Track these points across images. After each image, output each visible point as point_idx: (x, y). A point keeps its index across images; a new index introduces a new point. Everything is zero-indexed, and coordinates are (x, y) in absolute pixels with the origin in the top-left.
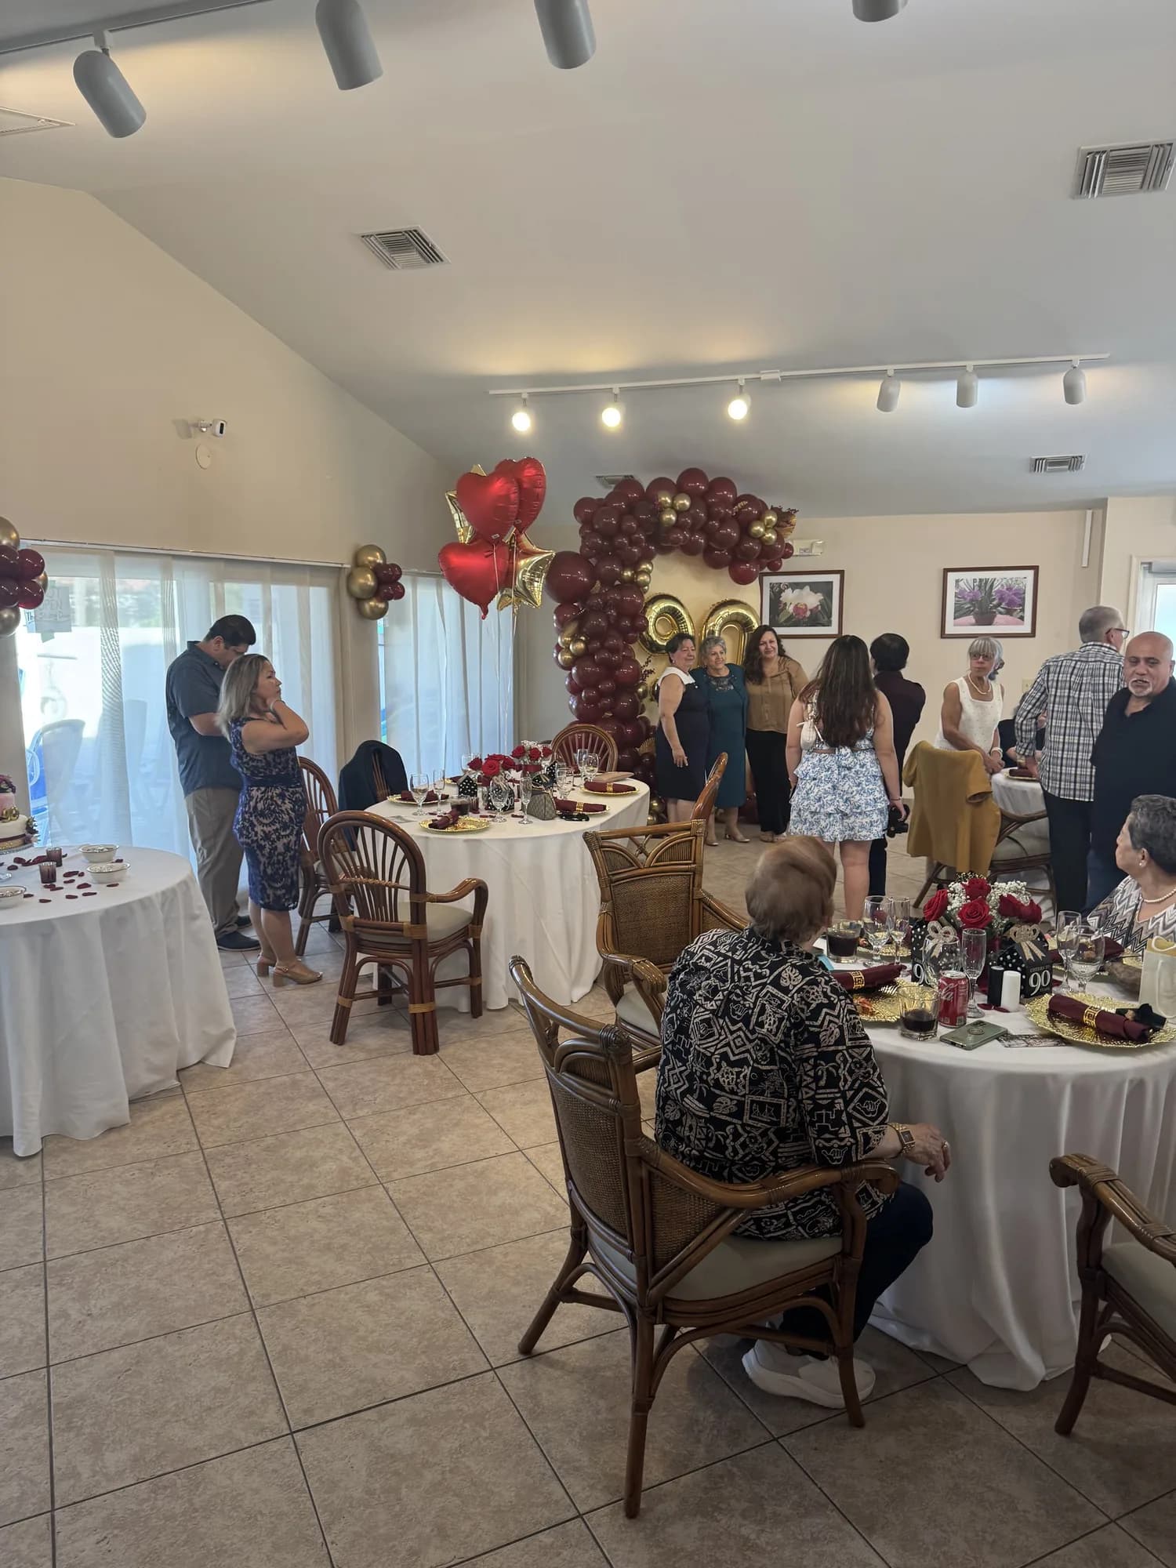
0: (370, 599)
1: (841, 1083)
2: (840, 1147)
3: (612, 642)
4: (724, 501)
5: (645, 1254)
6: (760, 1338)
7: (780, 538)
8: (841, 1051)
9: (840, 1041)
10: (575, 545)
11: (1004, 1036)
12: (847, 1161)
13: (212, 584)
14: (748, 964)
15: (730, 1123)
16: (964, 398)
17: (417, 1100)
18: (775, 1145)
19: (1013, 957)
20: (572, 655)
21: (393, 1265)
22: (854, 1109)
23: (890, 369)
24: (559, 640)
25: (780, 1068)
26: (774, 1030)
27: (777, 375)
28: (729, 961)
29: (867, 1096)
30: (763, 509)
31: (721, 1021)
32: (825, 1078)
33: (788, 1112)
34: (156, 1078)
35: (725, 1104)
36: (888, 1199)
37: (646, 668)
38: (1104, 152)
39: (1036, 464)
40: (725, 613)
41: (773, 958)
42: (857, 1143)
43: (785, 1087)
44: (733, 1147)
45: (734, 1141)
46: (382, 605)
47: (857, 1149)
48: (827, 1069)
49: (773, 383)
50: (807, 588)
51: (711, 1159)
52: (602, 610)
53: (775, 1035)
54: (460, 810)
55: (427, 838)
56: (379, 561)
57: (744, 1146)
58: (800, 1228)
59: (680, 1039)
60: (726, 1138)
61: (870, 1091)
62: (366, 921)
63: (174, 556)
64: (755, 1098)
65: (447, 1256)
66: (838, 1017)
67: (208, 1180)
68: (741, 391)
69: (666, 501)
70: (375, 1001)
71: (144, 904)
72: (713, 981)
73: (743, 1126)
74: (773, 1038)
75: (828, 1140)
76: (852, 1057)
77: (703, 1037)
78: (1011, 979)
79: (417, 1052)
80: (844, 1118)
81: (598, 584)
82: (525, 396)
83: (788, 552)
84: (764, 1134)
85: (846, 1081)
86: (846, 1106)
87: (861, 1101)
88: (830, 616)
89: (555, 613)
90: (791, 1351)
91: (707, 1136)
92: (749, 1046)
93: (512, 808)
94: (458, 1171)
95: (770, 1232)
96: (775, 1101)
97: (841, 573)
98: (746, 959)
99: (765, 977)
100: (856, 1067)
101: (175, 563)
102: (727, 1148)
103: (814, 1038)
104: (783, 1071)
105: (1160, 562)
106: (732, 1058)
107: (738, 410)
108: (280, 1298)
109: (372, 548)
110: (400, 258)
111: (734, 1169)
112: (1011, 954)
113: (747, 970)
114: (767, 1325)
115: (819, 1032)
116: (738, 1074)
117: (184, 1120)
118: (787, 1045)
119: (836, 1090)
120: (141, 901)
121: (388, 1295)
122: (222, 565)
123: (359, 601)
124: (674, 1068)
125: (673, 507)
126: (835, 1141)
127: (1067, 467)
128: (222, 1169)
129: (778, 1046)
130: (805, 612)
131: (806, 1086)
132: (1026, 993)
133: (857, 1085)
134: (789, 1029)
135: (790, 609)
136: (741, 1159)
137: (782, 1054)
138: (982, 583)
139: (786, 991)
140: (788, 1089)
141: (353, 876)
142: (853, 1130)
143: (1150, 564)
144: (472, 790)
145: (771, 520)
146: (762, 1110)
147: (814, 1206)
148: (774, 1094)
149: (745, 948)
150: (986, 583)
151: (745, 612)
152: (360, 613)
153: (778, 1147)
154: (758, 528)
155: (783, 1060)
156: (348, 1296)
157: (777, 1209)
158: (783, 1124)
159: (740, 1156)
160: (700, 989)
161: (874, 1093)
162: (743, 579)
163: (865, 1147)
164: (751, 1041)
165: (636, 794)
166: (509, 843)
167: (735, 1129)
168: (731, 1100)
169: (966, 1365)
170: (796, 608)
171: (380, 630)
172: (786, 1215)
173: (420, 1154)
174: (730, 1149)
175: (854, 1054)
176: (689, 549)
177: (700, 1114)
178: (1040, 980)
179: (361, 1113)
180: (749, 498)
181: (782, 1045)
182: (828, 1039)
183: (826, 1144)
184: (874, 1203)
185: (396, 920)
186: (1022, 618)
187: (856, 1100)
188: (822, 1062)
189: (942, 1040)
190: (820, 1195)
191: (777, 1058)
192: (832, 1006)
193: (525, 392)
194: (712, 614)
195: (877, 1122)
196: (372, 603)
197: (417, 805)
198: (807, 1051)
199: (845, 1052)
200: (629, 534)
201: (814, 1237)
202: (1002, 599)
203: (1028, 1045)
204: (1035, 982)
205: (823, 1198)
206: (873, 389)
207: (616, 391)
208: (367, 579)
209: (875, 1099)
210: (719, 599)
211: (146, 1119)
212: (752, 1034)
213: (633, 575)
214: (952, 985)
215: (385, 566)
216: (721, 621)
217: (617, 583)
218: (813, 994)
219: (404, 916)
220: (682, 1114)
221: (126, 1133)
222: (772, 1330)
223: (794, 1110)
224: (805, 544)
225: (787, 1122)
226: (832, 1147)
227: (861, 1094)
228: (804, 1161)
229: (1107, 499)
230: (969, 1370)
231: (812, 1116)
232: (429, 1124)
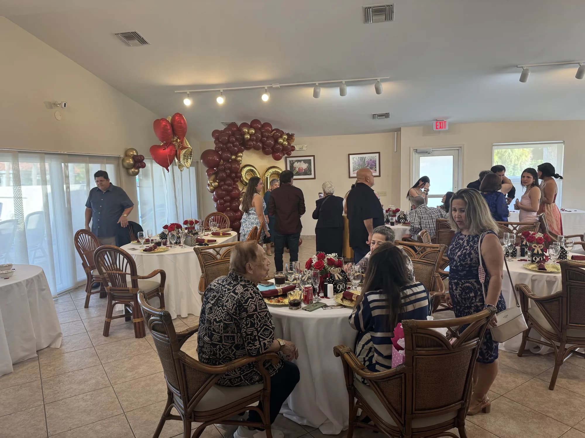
0: (132, 168)
1: (256, 325)
2: (255, 349)
3: (228, 182)
4: (268, 131)
5: (185, 396)
6: (240, 425)
7: (289, 144)
8: (256, 314)
9: (255, 310)
10: (213, 147)
11: (325, 306)
12: (258, 353)
13: (63, 164)
14: (227, 286)
15: (218, 345)
16: (342, 93)
17: (133, 354)
18: (234, 352)
19: (332, 279)
20: (213, 187)
21: (110, 415)
22: (261, 334)
23: (317, 83)
24: (208, 182)
25: (234, 323)
26: (231, 308)
27: (278, 86)
28: (221, 286)
29: (266, 329)
30: (282, 133)
31: (215, 307)
32: (250, 324)
33: (237, 338)
34: (27, 353)
35: (216, 336)
36: (280, 368)
37: (242, 191)
38: (371, 8)
39: (374, 116)
40: (271, 171)
41: (235, 283)
42: (261, 347)
43: (236, 329)
44: (219, 353)
45: (219, 351)
46: (137, 171)
47: (261, 349)
48: (251, 321)
49: (277, 88)
50: (303, 162)
51: (213, 359)
52: (224, 170)
53: (231, 310)
54: (158, 244)
55: (142, 255)
56: (135, 154)
57: (223, 353)
58: (246, 381)
59: (203, 315)
60: (216, 350)
61: (267, 327)
62: (115, 288)
63: (46, 153)
64: (225, 334)
65: (132, 410)
66: (255, 302)
67: (41, 390)
68: (266, 91)
69: (246, 131)
70: (124, 319)
71: (18, 284)
72: (215, 294)
73: (223, 345)
74: (231, 311)
75: (251, 347)
76: (260, 315)
77: (209, 314)
78: (330, 287)
79: (137, 337)
80: (257, 338)
81: (222, 161)
82: (188, 93)
83: (293, 149)
84: (230, 348)
85: (258, 324)
86: (258, 334)
87: (263, 331)
88: (311, 171)
89: (206, 172)
90: (250, 428)
91: (211, 350)
92: (222, 315)
93: (180, 243)
94: (143, 379)
95: (235, 384)
96: (233, 335)
97: (314, 156)
98: (226, 284)
99: (231, 290)
100: (262, 319)
101: (46, 156)
102: (217, 354)
103: (246, 310)
104: (236, 324)
105: (420, 149)
106: (218, 320)
107: (265, 98)
108: (60, 431)
109: (133, 149)
110: (131, 42)
111: (220, 361)
112: (331, 278)
113: (225, 288)
114: (242, 420)
115: (248, 308)
116: (219, 325)
117: (37, 369)
118: (236, 314)
119: (254, 328)
120: (17, 284)
121: (104, 426)
122: (67, 156)
123: (127, 169)
124: (201, 327)
125: (248, 133)
126: (253, 347)
127: (384, 117)
128: (48, 386)
129: (233, 314)
130: (302, 170)
131: (243, 328)
132: (336, 291)
133: (262, 326)
134: (236, 307)
135: (297, 169)
136: (222, 358)
137: (235, 317)
138: (362, 159)
139: (237, 294)
140: (237, 330)
141: (113, 271)
142: (260, 342)
143: (417, 150)
144: (165, 237)
145: (285, 138)
146: (228, 339)
147: (251, 372)
148: (232, 332)
149: (226, 281)
150: (363, 159)
151: (279, 171)
152: (128, 174)
153: (236, 352)
154: (281, 140)
155: (235, 319)
156: (88, 428)
157: (237, 375)
158: (236, 343)
159: (222, 356)
160: (210, 297)
161: (268, 328)
162: (277, 159)
163: (264, 348)
164: (223, 313)
165: (231, 236)
166: (175, 255)
167: (220, 347)
168: (218, 335)
169: (318, 428)
170: (299, 168)
171: (137, 180)
172: (240, 377)
173: (130, 374)
174: (218, 354)
175: (261, 314)
176: (256, 148)
177: (208, 342)
178: (341, 287)
179: (109, 361)
180: (277, 130)
181: (234, 314)
182: (251, 310)
183: (250, 348)
184: (275, 369)
185: (126, 287)
186: (376, 170)
187: (261, 331)
188: (249, 319)
189: (303, 309)
190: (253, 368)
191: (233, 319)
192: (253, 298)
193: (188, 92)
194: (266, 172)
195: (269, 338)
196: (133, 170)
197: (141, 244)
198: (243, 315)
199: (257, 314)
200: (233, 143)
201: (252, 384)
202: (368, 164)
203: (332, 308)
204: (339, 287)
205: (254, 369)
206: (311, 90)
207: (222, 91)
208: (130, 161)
209: (268, 330)
210: (269, 166)
211: (21, 370)
212: (224, 310)
213: (235, 157)
214: (307, 290)
215: (137, 156)
216: (270, 174)
217: (230, 161)
218: (246, 294)
219: (129, 285)
220: (204, 343)
221: (11, 376)
222: (244, 421)
223: (240, 338)
224: (301, 146)
225: (238, 342)
226: (252, 349)
227: (263, 329)
228: (244, 355)
229: (401, 128)
230: (319, 430)
231: (246, 339)
232: (136, 363)
